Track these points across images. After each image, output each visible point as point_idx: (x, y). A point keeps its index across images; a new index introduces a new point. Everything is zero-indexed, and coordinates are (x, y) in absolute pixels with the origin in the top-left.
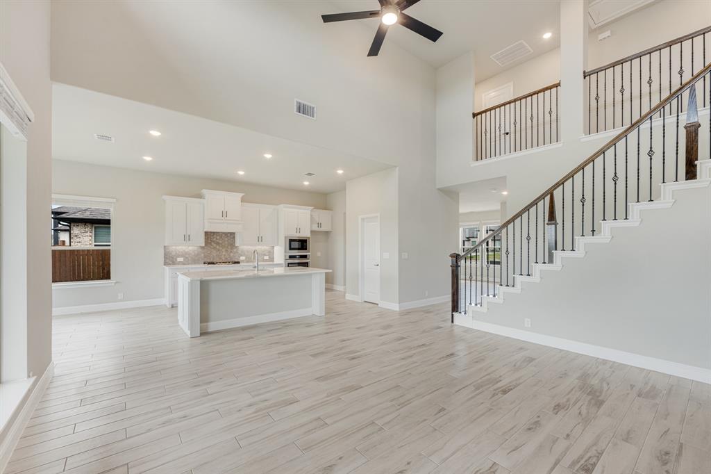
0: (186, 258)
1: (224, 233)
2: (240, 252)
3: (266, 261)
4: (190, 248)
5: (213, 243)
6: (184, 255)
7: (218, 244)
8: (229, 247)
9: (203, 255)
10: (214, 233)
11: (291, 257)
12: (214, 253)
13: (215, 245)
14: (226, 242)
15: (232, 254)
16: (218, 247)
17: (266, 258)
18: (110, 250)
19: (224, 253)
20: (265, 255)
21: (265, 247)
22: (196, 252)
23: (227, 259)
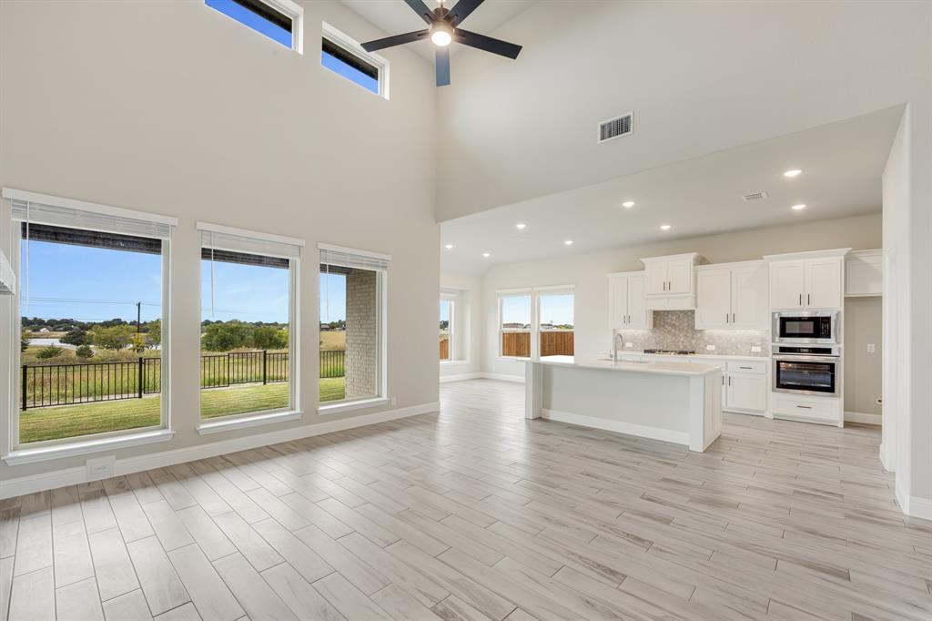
0: (635, 344)
1: (681, 312)
2: (706, 338)
3: (756, 354)
4: (640, 331)
5: (666, 326)
6: (633, 340)
7: (673, 326)
8: (690, 331)
9: (654, 341)
10: (668, 312)
11: (783, 350)
12: (669, 339)
13: (669, 328)
14: (686, 324)
15: (694, 341)
16: (673, 331)
17: (758, 349)
18: (573, 333)
19: (682, 339)
20: (755, 345)
21: (753, 331)
22: (646, 337)
23: (686, 347)
